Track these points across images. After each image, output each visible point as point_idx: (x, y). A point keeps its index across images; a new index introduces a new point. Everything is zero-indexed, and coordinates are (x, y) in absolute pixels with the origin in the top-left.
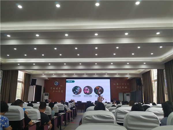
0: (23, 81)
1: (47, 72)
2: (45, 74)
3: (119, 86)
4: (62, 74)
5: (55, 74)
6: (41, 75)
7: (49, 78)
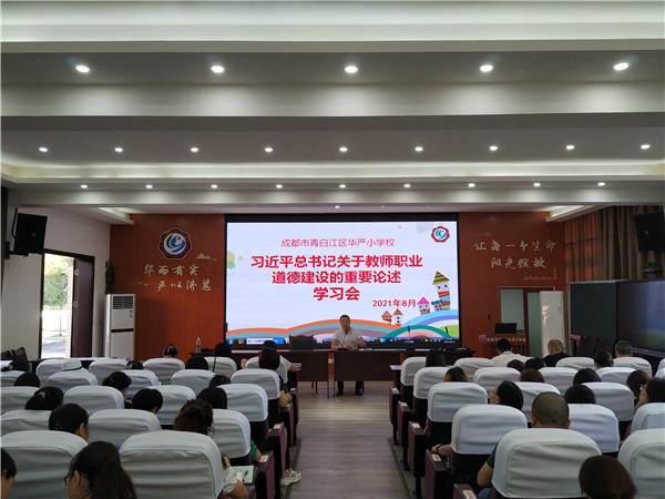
3: (502, 255)
4: (201, 186)
5: (160, 186)
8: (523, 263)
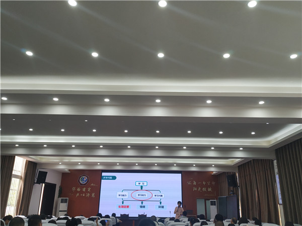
0: (23, 176)
1: (67, 159)
2: (64, 163)
3: (197, 186)
4: (95, 164)
5: (83, 163)
6: (57, 164)
7: (70, 170)
8: (204, 189)
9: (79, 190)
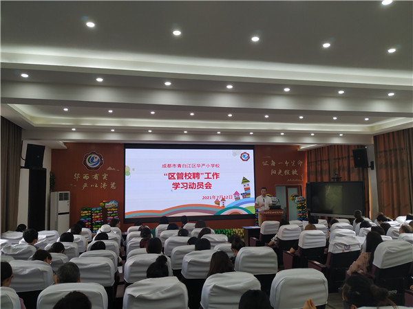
1: (88, 121)
3: (276, 168)
4: (144, 131)
5: (119, 130)
8: (287, 172)
9: (86, 177)
